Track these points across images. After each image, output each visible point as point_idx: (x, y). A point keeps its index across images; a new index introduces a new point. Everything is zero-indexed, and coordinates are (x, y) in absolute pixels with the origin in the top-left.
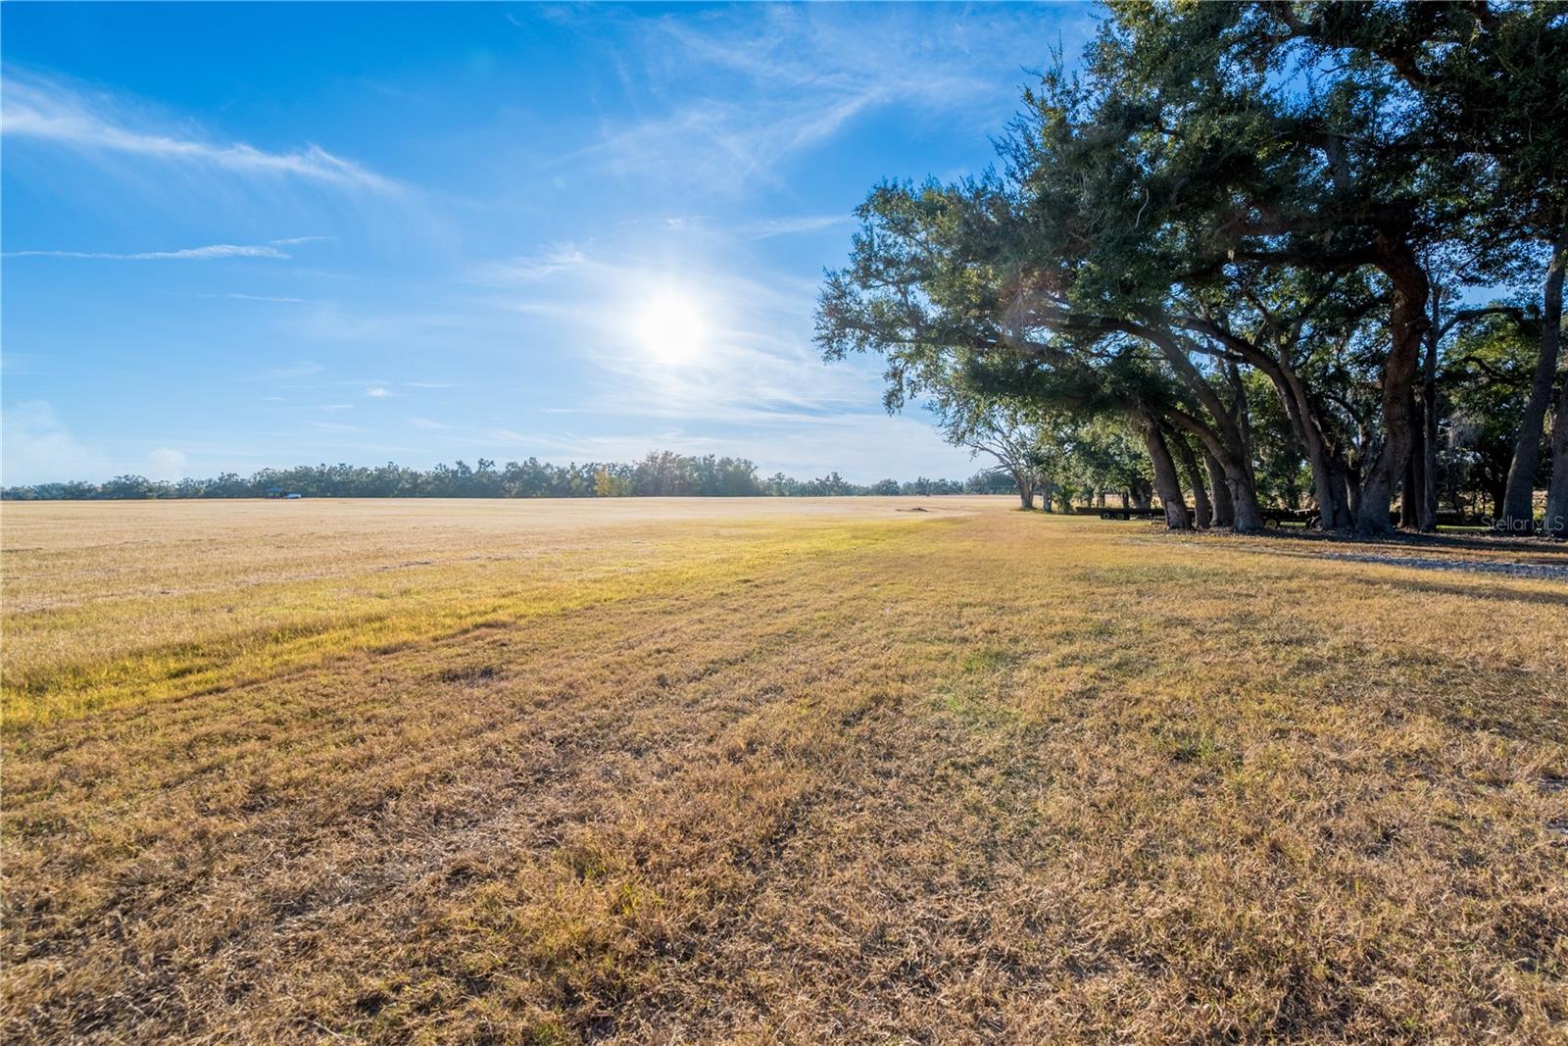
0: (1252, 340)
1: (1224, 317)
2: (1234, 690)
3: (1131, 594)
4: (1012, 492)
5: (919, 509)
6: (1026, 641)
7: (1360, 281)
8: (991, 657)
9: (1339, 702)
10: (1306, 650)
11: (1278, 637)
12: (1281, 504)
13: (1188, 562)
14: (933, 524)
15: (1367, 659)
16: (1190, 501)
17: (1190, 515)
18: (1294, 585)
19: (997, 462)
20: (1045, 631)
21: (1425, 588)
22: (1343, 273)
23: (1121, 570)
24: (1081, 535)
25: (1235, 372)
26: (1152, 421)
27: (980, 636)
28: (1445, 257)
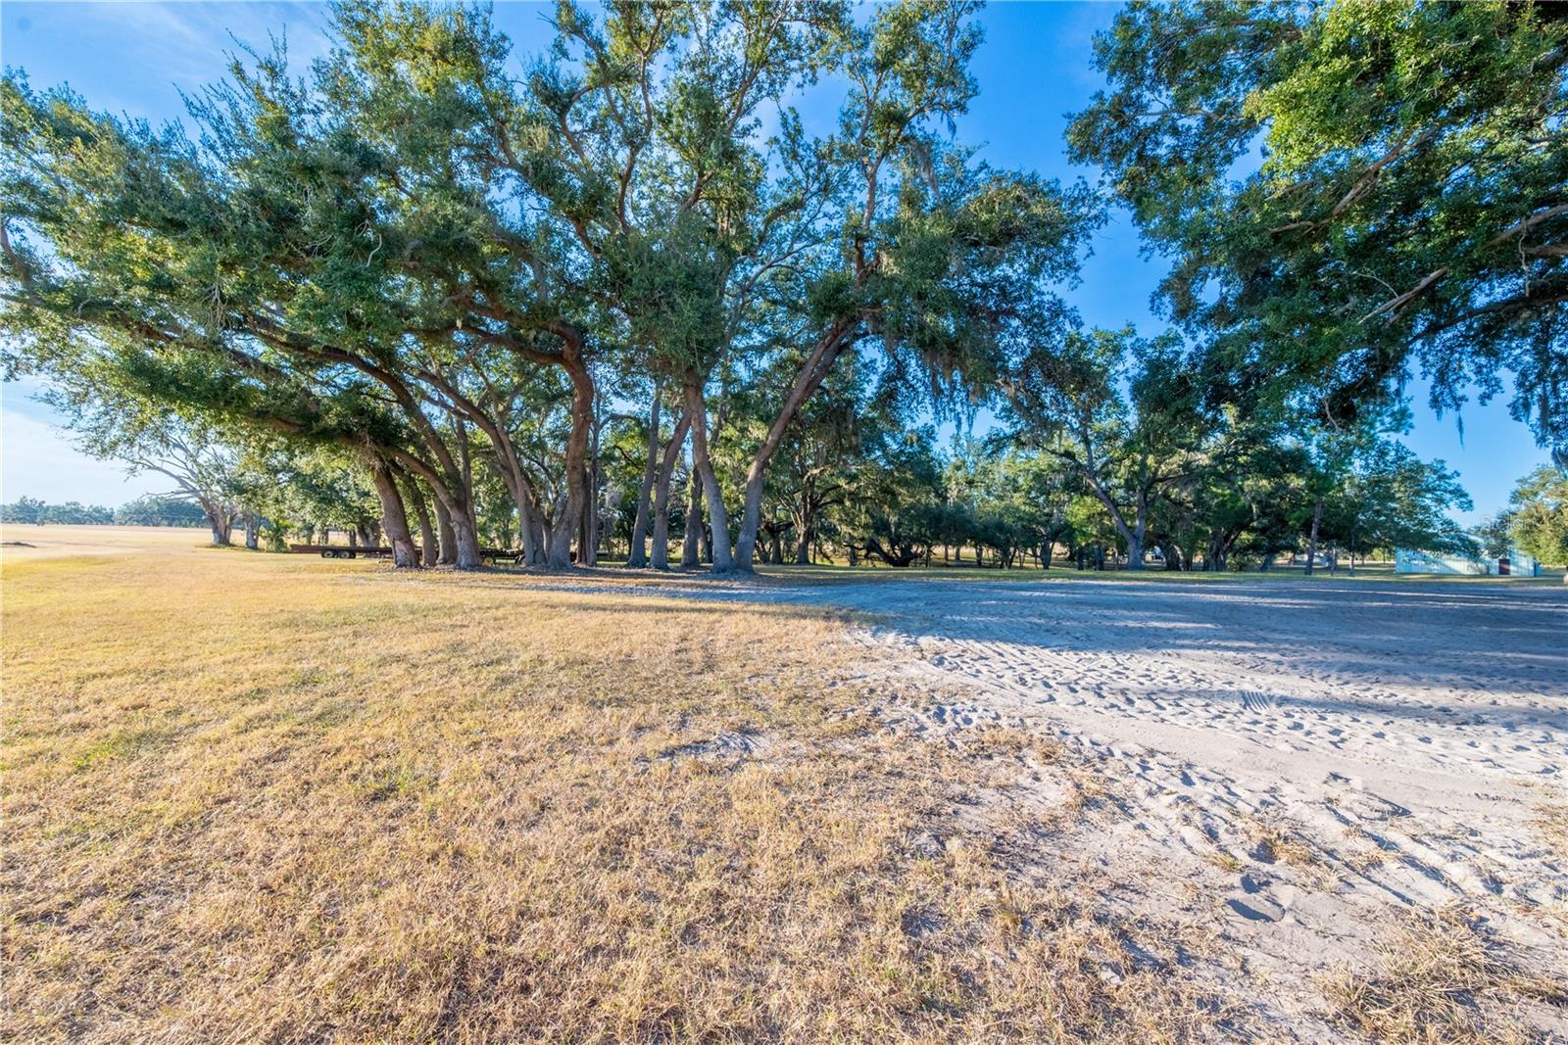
0: (476, 402)
1: (453, 377)
2: (438, 717)
3: (345, 636)
4: (199, 524)
5: (18, 544)
6: (193, 711)
7: (554, 376)
8: (128, 741)
9: (522, 707)
10: (503, 668)
11: (482, 661)
12: (498, 544)
13: (411, 600)
14: (46, 566)
15: (545, 668)
16: (419, 541)
17: (419, 554)
18: (500, 613)
19: (176, 485)
20: (226, 693)
21: (586, 608)
22: (543, 365)
23: (338, 612)
24: (293, 576)
25: (462, 427)
26: (381, 460)
27: (113, 716)
28: (603, 373)
